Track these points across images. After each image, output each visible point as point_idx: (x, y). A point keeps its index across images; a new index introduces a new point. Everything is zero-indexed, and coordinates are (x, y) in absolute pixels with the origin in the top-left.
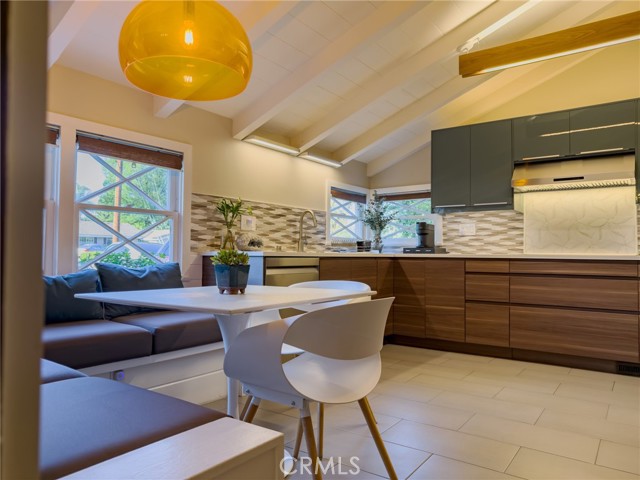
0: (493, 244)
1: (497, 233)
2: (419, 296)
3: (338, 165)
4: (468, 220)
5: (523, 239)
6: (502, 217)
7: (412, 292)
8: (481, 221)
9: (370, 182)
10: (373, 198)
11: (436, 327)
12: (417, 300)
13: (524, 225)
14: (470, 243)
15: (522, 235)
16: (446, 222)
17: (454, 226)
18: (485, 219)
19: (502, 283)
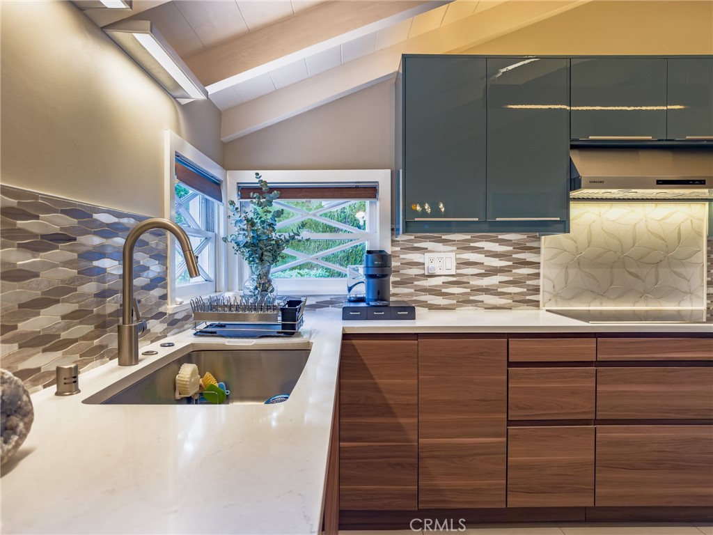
0: (486, 290)
1: (493, 271)
2: (403, 421)
4: (439, 246)
5: (541, 282)
6: (502, 242)
7: (387, 410)
8: (465, 247)
9: (227, 154)
11: (442, 482)
12: (399, 428)
13: (542, 258)
14: (444, 290)
15: (537, 275)
16: (398, 249)
17: (415, 257)
18: (472, 245)
19: (582, 381)
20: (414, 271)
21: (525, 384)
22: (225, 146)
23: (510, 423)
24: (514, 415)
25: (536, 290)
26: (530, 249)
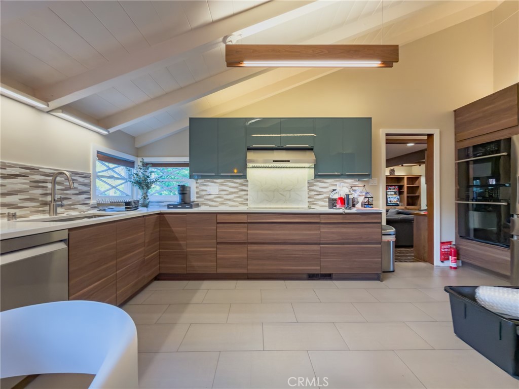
0: (229, 200)
1: (232, 193)
2: (181, 242)
3: (105, 132)
4: (213, 184)
5: (248, 197)
6: (235, 183)
7: (176, 239)
8: (222, 185)
9: (138, 152)
10: (140, 164)
11: (195, 264)
12: (180, 245)
13: (249, 188)
14: (214, 200)
15: (247, 194)
16: (198, 185)
17: (204, 188)
18: (225, 184)
19: (242, 229)
20: (204, 193)
21: (222, 230)
22: (138, 149)
23: (218, 243)
24: (219, 240)
25: (247, 200)
26: (245, 185)
